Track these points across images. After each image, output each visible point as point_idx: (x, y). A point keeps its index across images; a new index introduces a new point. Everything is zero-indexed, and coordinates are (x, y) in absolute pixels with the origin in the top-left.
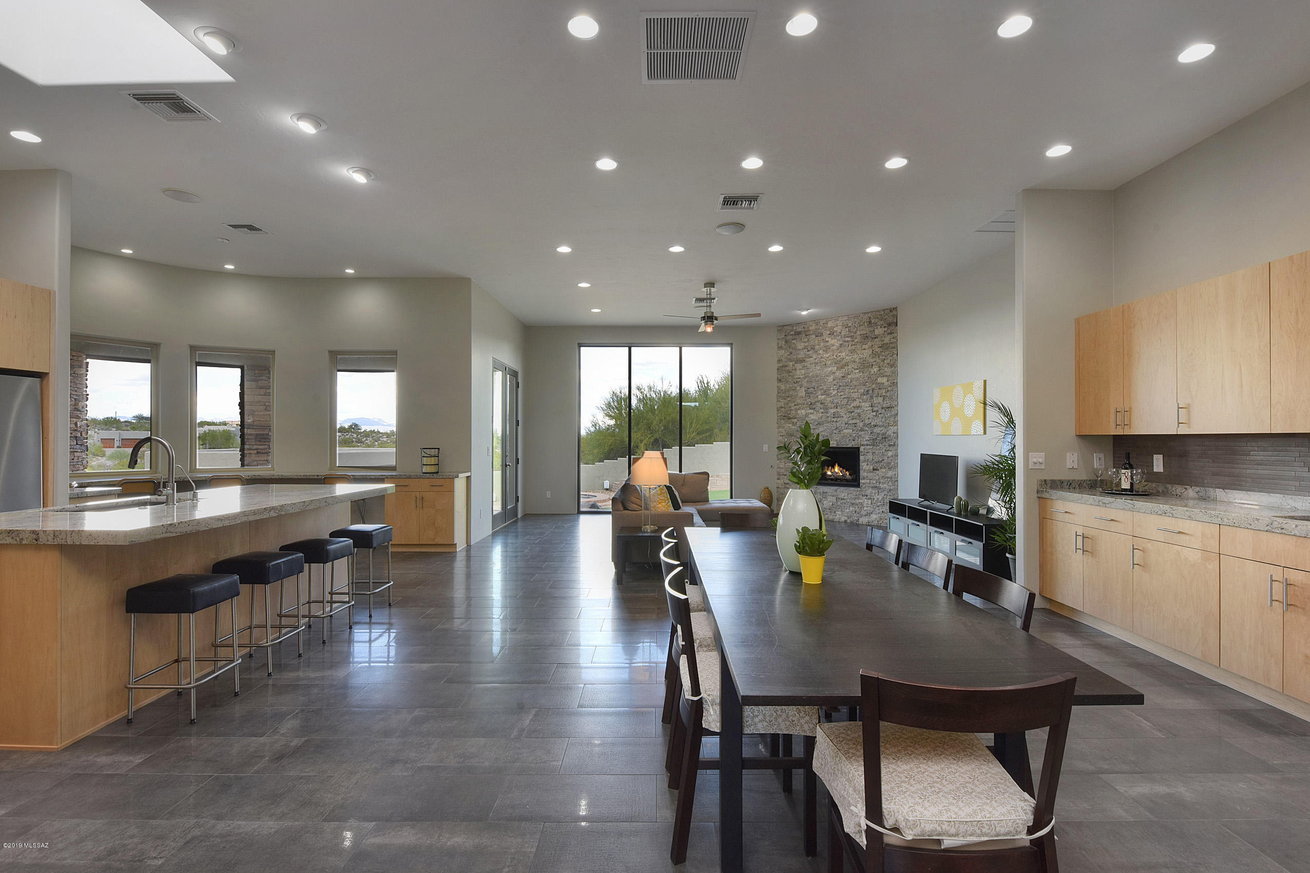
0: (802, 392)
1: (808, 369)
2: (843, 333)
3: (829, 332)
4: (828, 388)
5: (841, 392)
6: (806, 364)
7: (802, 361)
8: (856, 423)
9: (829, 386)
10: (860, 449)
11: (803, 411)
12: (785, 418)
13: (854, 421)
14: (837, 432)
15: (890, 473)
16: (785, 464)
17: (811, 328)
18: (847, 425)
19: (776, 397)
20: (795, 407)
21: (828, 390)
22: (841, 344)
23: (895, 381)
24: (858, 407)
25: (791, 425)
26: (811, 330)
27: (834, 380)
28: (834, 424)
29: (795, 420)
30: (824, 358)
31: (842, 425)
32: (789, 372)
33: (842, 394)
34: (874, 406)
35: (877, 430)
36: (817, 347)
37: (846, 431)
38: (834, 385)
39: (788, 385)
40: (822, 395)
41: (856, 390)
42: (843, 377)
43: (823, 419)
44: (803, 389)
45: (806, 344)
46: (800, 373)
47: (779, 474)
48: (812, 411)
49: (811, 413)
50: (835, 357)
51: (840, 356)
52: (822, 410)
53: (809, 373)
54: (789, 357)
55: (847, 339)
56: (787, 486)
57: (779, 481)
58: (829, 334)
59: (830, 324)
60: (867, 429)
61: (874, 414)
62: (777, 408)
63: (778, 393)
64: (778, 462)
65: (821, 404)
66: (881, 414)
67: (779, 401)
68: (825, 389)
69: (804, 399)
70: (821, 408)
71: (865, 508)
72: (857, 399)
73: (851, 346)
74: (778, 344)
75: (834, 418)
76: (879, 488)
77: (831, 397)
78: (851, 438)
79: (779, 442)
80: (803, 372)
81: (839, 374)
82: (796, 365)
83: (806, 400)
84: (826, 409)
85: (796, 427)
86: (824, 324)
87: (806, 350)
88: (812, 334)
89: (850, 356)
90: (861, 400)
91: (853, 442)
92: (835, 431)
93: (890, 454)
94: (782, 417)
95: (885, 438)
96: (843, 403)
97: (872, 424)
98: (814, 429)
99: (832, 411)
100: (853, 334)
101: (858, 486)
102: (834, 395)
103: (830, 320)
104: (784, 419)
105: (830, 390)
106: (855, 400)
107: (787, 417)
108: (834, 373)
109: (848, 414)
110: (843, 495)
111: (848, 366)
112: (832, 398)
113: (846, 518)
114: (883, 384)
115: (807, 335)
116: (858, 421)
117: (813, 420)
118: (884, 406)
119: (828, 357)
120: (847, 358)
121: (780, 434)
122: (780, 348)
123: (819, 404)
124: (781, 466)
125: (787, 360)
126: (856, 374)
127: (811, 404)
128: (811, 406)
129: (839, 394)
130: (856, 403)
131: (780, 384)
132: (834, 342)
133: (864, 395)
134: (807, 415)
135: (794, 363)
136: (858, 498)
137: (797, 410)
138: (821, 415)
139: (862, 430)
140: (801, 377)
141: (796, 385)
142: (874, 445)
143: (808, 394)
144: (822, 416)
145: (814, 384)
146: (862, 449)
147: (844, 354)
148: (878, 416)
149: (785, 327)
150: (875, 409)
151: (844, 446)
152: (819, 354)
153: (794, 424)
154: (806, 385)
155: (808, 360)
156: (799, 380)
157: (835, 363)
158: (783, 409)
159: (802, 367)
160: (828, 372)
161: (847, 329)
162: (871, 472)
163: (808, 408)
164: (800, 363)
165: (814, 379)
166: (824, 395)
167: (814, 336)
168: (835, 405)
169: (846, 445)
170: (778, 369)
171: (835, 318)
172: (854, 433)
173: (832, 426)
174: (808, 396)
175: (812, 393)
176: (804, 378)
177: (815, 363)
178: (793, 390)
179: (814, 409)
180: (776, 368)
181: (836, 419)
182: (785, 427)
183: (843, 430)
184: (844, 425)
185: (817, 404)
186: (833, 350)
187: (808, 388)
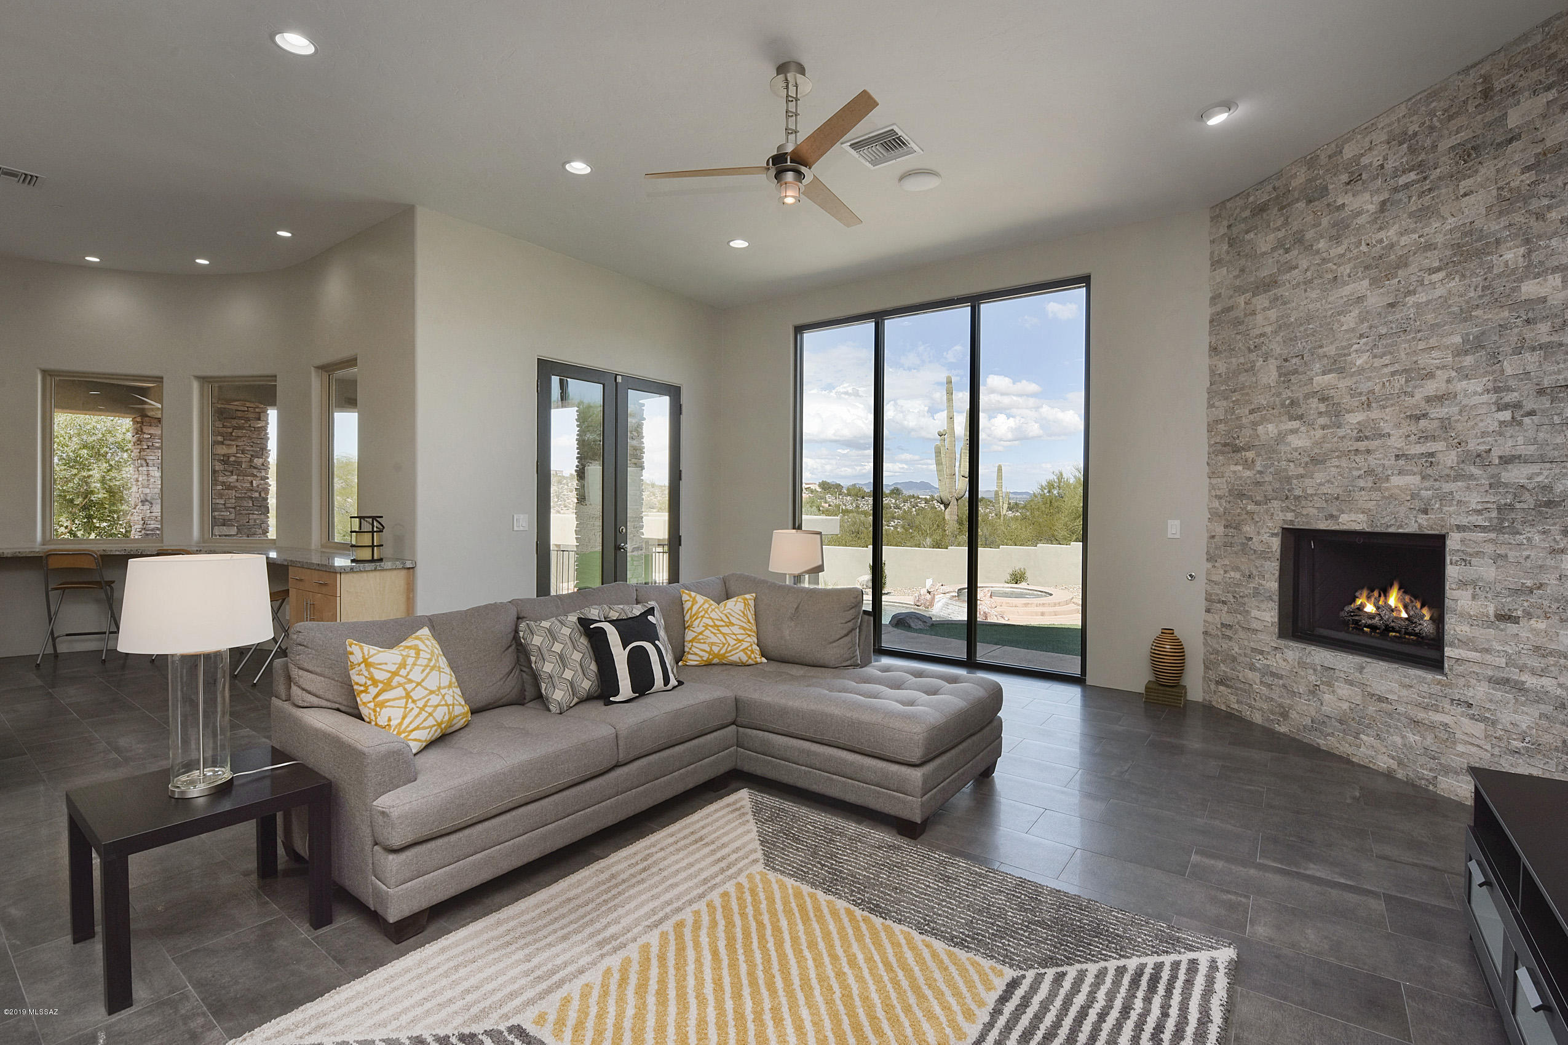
0: (1269, 374)
1: (1285, 303)
2: (1390, 165)
3: (1345, 178)
4: (1344, 348)
5: (1384, 354)
6: (1280, 291)
7: (1267, 285)
8: (1432, 455)
9: (1344, 344)
10: (1448, 542)
11: (1271, 427)
12: (1226, 449)
13: (1427, 447)
14: (1370, 484)
16: (1225, 572)
17: (1294, 184)
18: (1401, 462)
19: (1206, 396)
20: (1251, 417)
21: (1340, 355)
22: (1383, 203)
24: (1439, 399)
25: (1240, 468)
26: (1294, 189)
27: (1359, 322)
28: (1361, 458)
29: (1250, 455)
30: (1329, 260)
31: (1386, 462)
32: (1237, 322)
33: (1387, 359)
34: (1509, 389)
35: (1516, 474)
36: (1310, 235)
37: (1396, 480)
38: (1361, 336)
39: (1234, 360)
40: (1324, 373)
41: (1433, 342)
42: (1392, 305)
43: (1327, 446)
44: (1273, 364)
45: (1280, 234)
46: (1264, 318)
47: (1209, 598)
48: (1295, 424)
49: (1294, 431)
50: (1364, 248)
51: (1381, 241)
52: (1322, 421)
53: (1289, 316)
54: (1238, 282)
55: (1402, 181)
56: (1229, 633)
57: (1209, 617)
58: (1348, 183)
59: (1349, 152)
60: (1476, 470)
61: (1506, 415)
62: (1209, 425)
63: (1211, 384)
64: (1209, 565)
65: (1323, 400)
67: (1213, 405)
68: (1332, 352)
69: (1273, 391)
70: (1320, 413)
71: (1460, 747)
72: (1439, 372)
73: (1420, 197)
74: (1212, 253)
75: (1359, 439)
76: (1519, 688)
78: (1417, 504)
79: (1212, 514)
80: (1273, 314)
81: (1376, 300)
82: (1254, 300)
83: (1280, 394)
84: (1336, 413)
85: (1252, 473)
86: (1330, 157)
87: (1281, 251)
88: (1298, 200)
89: (1414, 231)
90: (1454, 374)
91: (1422, 519)
92: (1361, 483)
94: (1219, 447)
95: (1549, 504)
96: (1388, 390)
97: (1496, 453)
98: (1301, 476)
99: (1355, 418)
100: (1423, 156)
101: (1436, 664)
102: (1361, 371)
103: (1347, 141)
104: (1223, 453)
105: (1350, 355)
106: (1431, 375)
107: (1231, 448)
108: (1360, 299)
109: (1405, 423)
110: (1383, 688)
111: (1406, 265)
112: (1354, 379)
113: (1393, 764)
114: (1544, 300)
115: (1285, 207)
116: (1439, 446)
117: (1296, 450)
118: (1546, 383)
119: (1343, 255)
120: (1404, 240)
121: (1214, 494)
122: (1216, 264)
123: (1314, 403)
124: (1214, 578)
125: (1232, 292)
127: (1292, 403)
128: (1292, 409)
129: (1378, 363)
130: (1436, 385)
131: (1216, 360)
132: (1366, 202)
133: (1466, 353)
134: (1281, 438)
135: (1248, 295)
136: (1435, 708)
137: (1255, 424)
138: (1319, 433)
139: (1456, 476)
140: (1268, 330)
141: (1253, 356)
142: (1499, 529)
143: (1286, 376)
145: (1300, 345)
146: (1453, 542)
147: (1392, 232)
148: (1520, 424)
149: (1228, 205)
150: (1510, 397)
151: (1391, 530)
152: (1318, 252)
153: (1248, 464)
154: (1278, 351)
155: (1287, 276)
156: (1262, 339)
157: (1367, 268)
158: (1221, 427)
159: (1270, 302)
160: (1341, 302)
161: (1405, 146)
162: (1490, 625)
163: (1285, 418)
164: (1265, 292)
165: (1302, 329)
166: (1330, 371)
167: (1301, 205)
168: (1364, 398)
169: (1401, 526)
170: (1211, 321)
171: (1365, 126)
172: (1427, 484)
173: (1354, 465)
174: (1284, 382)
175: (1295, 372)
176: (1275, 332)
177: (1305, 283)
178: (1246, 371)
179: (1300, 417)
180: (1208, 318)
181: (1366, 443)
182: (1227, 474)
183: (1387, 479)
184: (1393, 462)
185: (1309, 401)
186: (1359, 229)
187: (1286, 360)
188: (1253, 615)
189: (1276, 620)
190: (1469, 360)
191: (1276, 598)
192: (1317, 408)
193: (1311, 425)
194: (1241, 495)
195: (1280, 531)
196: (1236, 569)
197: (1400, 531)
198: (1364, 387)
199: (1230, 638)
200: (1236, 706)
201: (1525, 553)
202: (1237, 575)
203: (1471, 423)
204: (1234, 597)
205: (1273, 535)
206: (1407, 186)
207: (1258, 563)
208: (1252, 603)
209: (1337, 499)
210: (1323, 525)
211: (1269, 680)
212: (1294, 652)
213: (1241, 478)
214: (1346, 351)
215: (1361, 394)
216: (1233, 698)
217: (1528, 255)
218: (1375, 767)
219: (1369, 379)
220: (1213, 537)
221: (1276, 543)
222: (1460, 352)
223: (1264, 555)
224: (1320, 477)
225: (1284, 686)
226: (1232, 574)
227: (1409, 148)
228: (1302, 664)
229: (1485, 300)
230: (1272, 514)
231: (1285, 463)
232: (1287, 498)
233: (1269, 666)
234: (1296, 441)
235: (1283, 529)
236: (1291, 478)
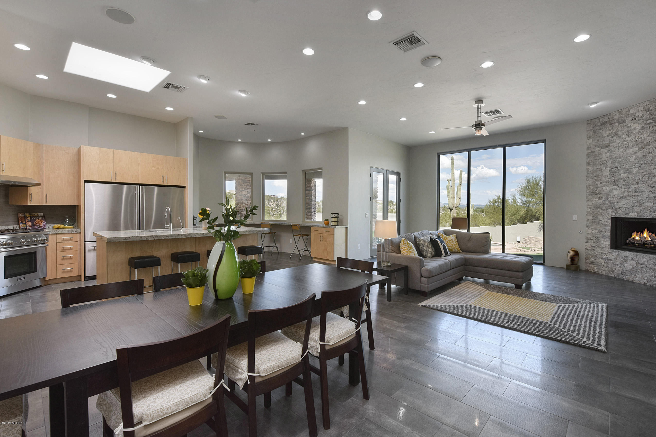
0: (607, 172)
1: (612, 152)
2: (644, 117)
3: (631, 118)
4: (631, 166)
5: (642, 169)
6: (610, 148)
7: (607, 146)
11: (608, 188)
12: (593, 194)
13: (654, 195)
14: (639, 205)
16: (592, 230)
17: (615, 118)
18: (648, 199)
19: (586, 177)
20: (601, 184)
21: (630, 168)
22: (642, 127)
25: (598, 199)
26: (615, 119)
27: (635, 159)
28: (636, 198)
29: (601, 196)
30: (626, 141)
31: (643, 199)
32: (596, 156)
33: (643, 171)
36: (620, 133)
37: (647, 204)
38: (636, 163)
39: (595, 167)
40: (624, 173)
42: (645, 156)
43: (625, 194)
44: (608, 169)
45: (611, 132)
46: (605, 156)
47: (587, 238)
48: (615, 187)
49: (615, 189)
50: (637, 139)
51: (642, 138)
52: (624, 186)
53: (613, 156)
54: (596, 144)
55: (648, 122)
56: (594, 248)
57: (587, 244)
58: (632, 120)
59: (632, 111)
62: (587, 186)
63: (587, 174)
64: (587, 229)
65: (624, 181)
67: (588, 181)
68: (627, 167)
69: (609, 177)
70: (623, 184)
73: (653, 127)
74: (587, 134)
75: (635, 192)
78: (652, 210)
79: (588, 213)
80: (608, 155)
81: (640, 154)
82: (602, 150)
83: (611, 178)
84: (628, 185)
85: (601, 201)
86: (626, 112)
87: (611, 137)
88: (616, 123)
89: (651, 136)
92: (636, 204)
94: (590, 193)
96: (644, 179)
98: (617, 202)
99: (633, 186)
102: (636, 173)
103: (631, 108)
104: (591, 195)
105: (632, 168)
106: (655, 176)
107: (594, 193)
108: (635, 153)
109: (649, 188)
110: (643, 261)
111: (649, 145)
112: (634, 175)
113: (646, 281)
115: (612, 124)
117: (616, 194)
119: (630, 140)
120: (648, 138)
121: (588, 207)
122: (589, 138)
124: (589, 232)
125: (594, 147)
127: (614, 181)
128: (615, 183)
129: (641, 171)
131: (589, 167)
132: (637, 126)
134: (611, 191)
135: (600, 148)
137: (602, 187)
138: (623, 190)
140: (606, 159)
141: (602, 166)
143: (612, 173)
145: (617, 164)
147: (645, 135)
149: (593, 121)
151: (645, 217)
152: (622, 138)
153: (600, 198)
154: (610, 166)
155: (613, 144)
156: (605, 162)
157: (637, 145)
158: (591, 187)
159: (607, 151)
160: (630, 153)
161: (649, 112)
163: (612, 185)
164: (605, 148)
165: (617, 160)
166: (627, 173)
167: (617, 124)
168: (637, 181)
169: (648, 216)
170: (587, 155)
171: (637, 105)
173: (634, 199)
174: (612, 175)
175: (615, 172)
176: (609, 160)
177: (618, 147)
178: (599, 171)
179: (617, 185)
180: (586, 154)
181: (637, 193)
182: (593, 201)
183: (644, 203)
184: (645, 199)
185: (620, 181)
186: (635, 133)
187: (612, 168)
188: (602, 243)
189: (610, 244)
191: (610, 237)
193: (621, 188)
194: (598, 207)
195: (611, 218)
196: (596, 229)
197: (648, 218)
198: (637, 178)
199: (594, 250)
200: (597, 270)
202: (597, 231)
204: (595, 238)
205: (608, 219)
206: (649, 124)
207: (604, 227)
208: (601, 239)
209: (629, 209)
210: (624, 216)
211: (607, 261)
212: (615, 253)
213: (597, 202)
214: (631, 167)
216: (595, 268)
218: (641, 283)
219: (638, 175)
220: (588, 220)
221: (609, 221)
223: (605, 225)
224: (623, 202)
225: (613, 263)
226: (595, 231)
227: (650, 113)
228: (618, 256)
230: (608, 213)
231: (612, 198)
232: (613, 208)
233: (607, 257)
234: (616, 192)
235: (612, 217)
236: (614, 203)
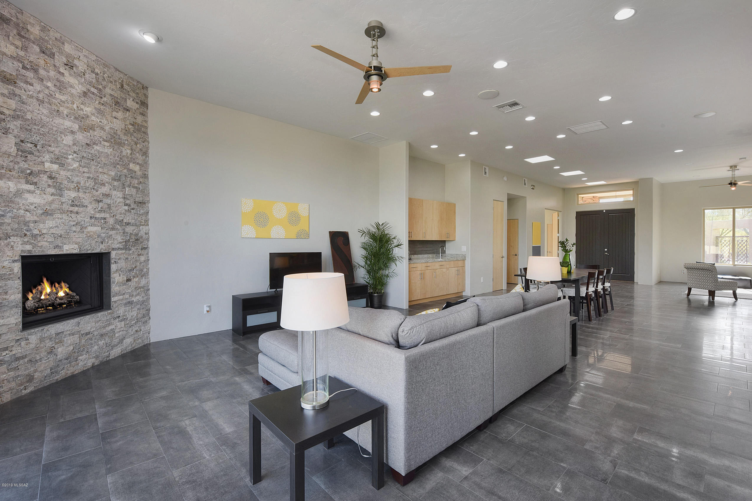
0: (9, 145)
2: (87, 77)
3: (65, 60)
4: (65, 154)
5: (84, 167)
6: (17, 91)
7: (9, 80)
8: (105, 219)
9: (64, 151)
10: (112, 255)
11: (10, 184)
13: (103, 215)
14: (78, 229)
15: (143, 282)
18: (93, 220)
21: (62, 157)
22: (85, 93)
23: (146, 173)
24: (107, 196)
28: (73, 215)
30: (55, 98)
31: (85, 219)
33: (86, 170)
35: (129, 229)
36: (42, 72)
37: (90, 229)
38: (75, 152)
40: (52, 162)
41: (105, 171)
43: (53, 206)
44: (11, 139)
48: (31, 187)
49: (29, 192)
55: (93, 90)
58: (66, 65)
59: (68, 49)
60: (119, 227)
61: (126, 208)
65: (51, 177)
66: (133, 209)
68: (57, 153)
69: (12, 159)
71: (117, 335)
73: (99, 103)
77: (68, 170)
78: (100, 240)
80: (11, 102)
83: (19, 163)
84: (59, 190)
86: (56, 39)
87: (20, 65)
88: (35, 44)
89: (98, 117)
91: (102, 246)
92: (74, 229)
93: (142, 258)
95: (137, 240)
96: (86, 185)
97: (125, 221)
98: (36, 222)
99: (73, 194)
100: (100, 86)
101: (106, 307)
102: (73, 170)
105: (66, 159)
106: (104, 185)
108: (73, 132)
109: (93, 203)
110: (89, 328)
111: (94, 130)
112: (70, 173)
114: (135, 172)
116: (107, 215)
117: (32, 204)
118: (137, 200)
119: (64, 102)
120: (93, 118)
123: (45, 178)
126: (105, 149)
127: (30, 174)
128: (30, 177)
130: (105, 189)
132: (75, 84)
133: (115, 180)
136: (109, 325)
138: (51, 198)
139: (113, 229)
140: (8, 112)
142: (126, 248)
143: (23, 152)
144: (53, 200)
146: (113, 254)
147: (88, 109)
148: (131, 212)
150: (128, 202)
151: (88, 252)
152: (47, 87)
154: (16, 132)
159: (11, 94)
160: (63, 127)
162: (125, 284)
163: (23, 181)
166: (55, 163)
168: (76, 185)
169: (93, 250)
171: (77, 45)
172: (103, 231)
174: (22, 156)
175: (31, 153)
176: (14, 118)
179: (35, 184)
183: (86, 227)
184: (88, 220)
185: (41, 176)
186: (72, 95)
187: (22, 141)
189: (20, 319)
190: (116, 183)
191: (20, 305)
192: (47, 182)
193: (43, 191)
195: (20, 258)
197: (93, 252)
198: (76, 179)
201: (133, 257)
203: (117, 208)
205: (14, 261)
209: (61, 236)
210: (53, 252)
212: (35, 335)
214: (65, 156)
215: (73, 182)
217: (131, 154)
219: (77, 176)
221: (17, 267)
222: (114, 179)
224: (50, 223)
225: (29, 361)
228: (42, 340)
229: (121, 163)
230: (12, 247)
231: (22, 212)
232: (25, 235)
233: (14, 354)
234: (31, 198)
235: (23, 257)
236: (29, 222)
